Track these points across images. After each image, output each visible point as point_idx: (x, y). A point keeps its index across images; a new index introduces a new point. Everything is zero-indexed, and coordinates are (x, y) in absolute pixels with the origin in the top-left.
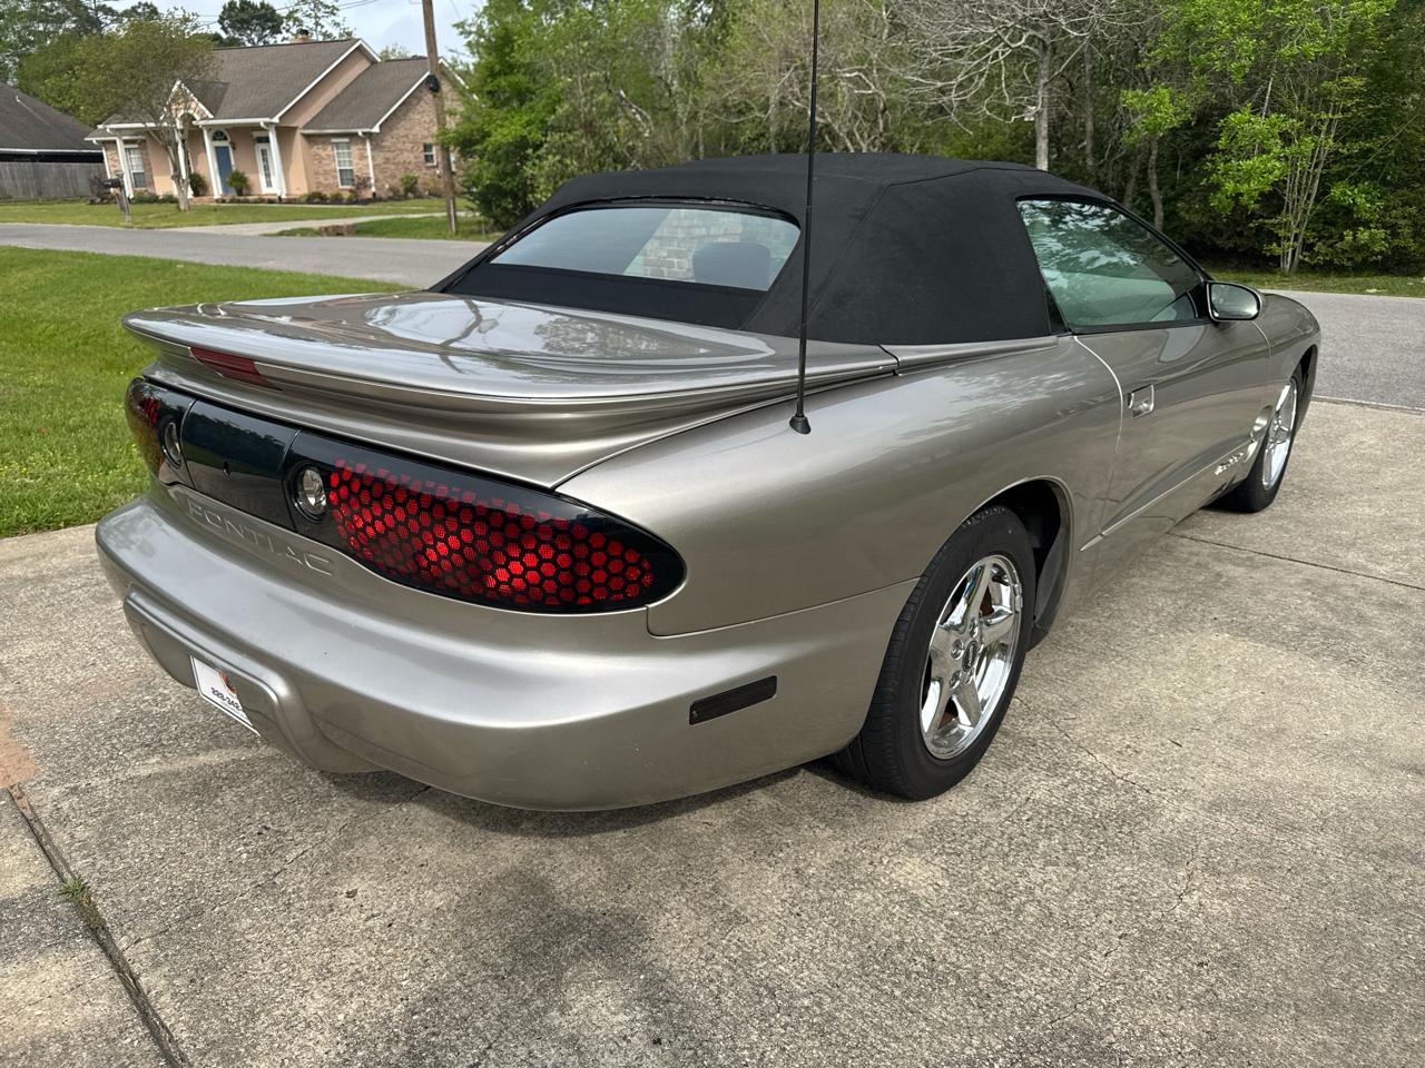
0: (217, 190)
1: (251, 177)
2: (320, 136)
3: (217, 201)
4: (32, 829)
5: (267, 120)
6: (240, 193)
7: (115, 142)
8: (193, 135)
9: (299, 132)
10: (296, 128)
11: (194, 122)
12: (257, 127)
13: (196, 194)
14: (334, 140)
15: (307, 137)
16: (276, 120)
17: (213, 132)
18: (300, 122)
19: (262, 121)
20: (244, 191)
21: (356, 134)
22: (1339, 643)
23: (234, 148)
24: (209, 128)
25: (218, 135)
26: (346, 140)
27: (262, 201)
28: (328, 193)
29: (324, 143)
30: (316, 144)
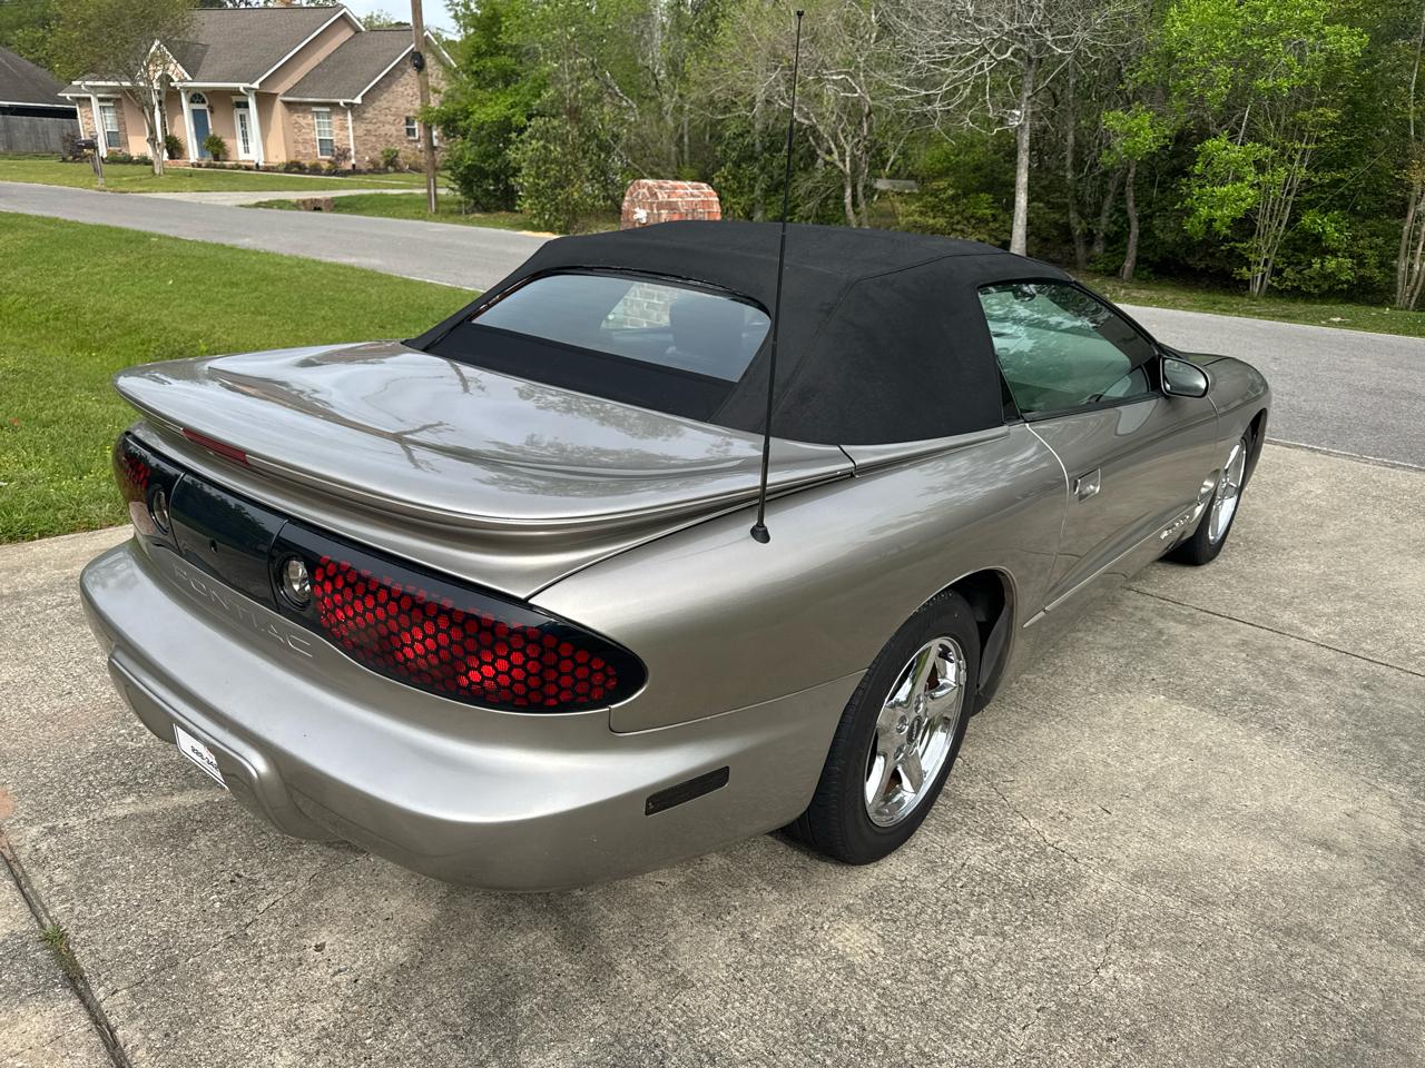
0: (193, 152)
1: (228, 142)
2: (301, 104)
3: (193, 165)
4: (12, 871)
5: (247, 85)
6: (216, 158)
7: (89, 99)
8: (171, 97)
9: (279, 98)
10: (276, 95)
11: (172, 84)
12: (236, 92)
13: (171, 157)
14: (315, 109)
15: (287, 104)
16: (256, 85)
17: (190, 94)
18: (281, 88)
19: (241, 86)
20: (221, 156)
21: (338, 104)
22: (1267, 710)
23: (212, 112)
24: (188, 90)
25: (196, 97)
26: (328, 110)
27: (239, 167)
28: (307, 163)
29: (304, 111)
30: (296, 112)
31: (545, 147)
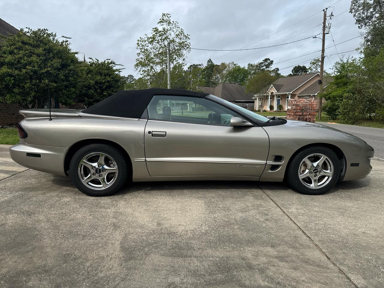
0: (275, 109)
1: (284, 106)
2: (302, 96)
3: (274, 111)
5: (289, 93)
6: (280, 110)
7: (256, 99)
8: (272, 96)
9: (297, 95)
10: (296, 94)
11: (273, 94)
12: (286, 95)
13: (271, 110)
14: (305, 97)
15: (299, 96)
16: (291, 93)
17: (277, 96)
19: (288, 93)
20: (281, 109)
21: (311, 95)
23: (281, 99)
24: (276, 95)
25: (278, 96)
26: (308, 97)
27: (284, 111)
29: (303, 98)
30: (301, 98)
31: (347, 101)
